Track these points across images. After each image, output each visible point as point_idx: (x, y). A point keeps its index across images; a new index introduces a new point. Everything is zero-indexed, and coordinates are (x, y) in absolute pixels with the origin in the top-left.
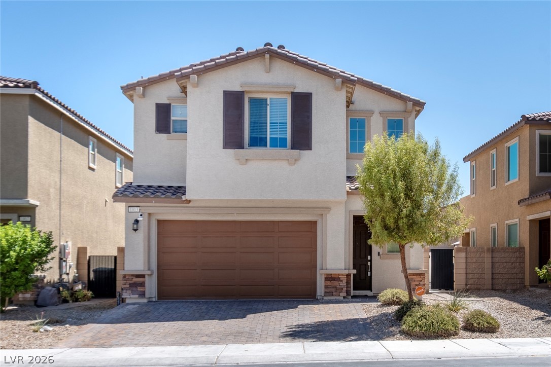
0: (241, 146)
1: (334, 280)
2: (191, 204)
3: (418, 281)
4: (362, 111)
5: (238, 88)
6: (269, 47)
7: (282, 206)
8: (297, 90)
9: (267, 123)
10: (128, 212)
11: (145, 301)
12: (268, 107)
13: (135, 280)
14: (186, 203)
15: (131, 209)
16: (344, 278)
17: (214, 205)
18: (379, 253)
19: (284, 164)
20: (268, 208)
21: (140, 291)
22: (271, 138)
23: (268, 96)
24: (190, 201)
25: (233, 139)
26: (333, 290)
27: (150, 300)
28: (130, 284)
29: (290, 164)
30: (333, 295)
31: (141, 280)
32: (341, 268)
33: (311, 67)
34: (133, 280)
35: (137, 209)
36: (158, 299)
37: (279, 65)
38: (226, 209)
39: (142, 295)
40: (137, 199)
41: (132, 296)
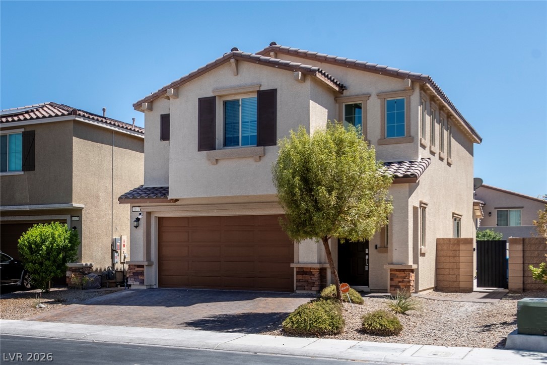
0: (212, 147)
1: (306, 274)
2: (177, 203)
3: (401, 277)
4: (358, 96)
5: (210, 94)
6: (234, 51)
7: (257, 201)
8: (262, 89)
9: (239, 123)
10: (132, 212)
11: (144, 287)
12: (240, 107)
13: (137, 269)
14: (172, 202)
15: (134, 209)
16: (316, 272)
17: (197, 203)
18: (376, 246)
19: (251, 161)
20: (244, 203)
21: (141, 279)
22: (242, 137)
23: (240, 97)
24: (176, 200)
25: (206, 142)
26: (305, 284)
27: (152, 287)
28: (133, 273)
29: (256, 161)
30: (304, 289)
31: (140, 269)
32: (313, 261)
33: (273, 64)
34: (136, 269)
35: (138, 209)
36: (159, 287)
37: (245, 67)
38: (206, 205)
39: (142, 282)
40: (136, 200)
41: (135, 283)
